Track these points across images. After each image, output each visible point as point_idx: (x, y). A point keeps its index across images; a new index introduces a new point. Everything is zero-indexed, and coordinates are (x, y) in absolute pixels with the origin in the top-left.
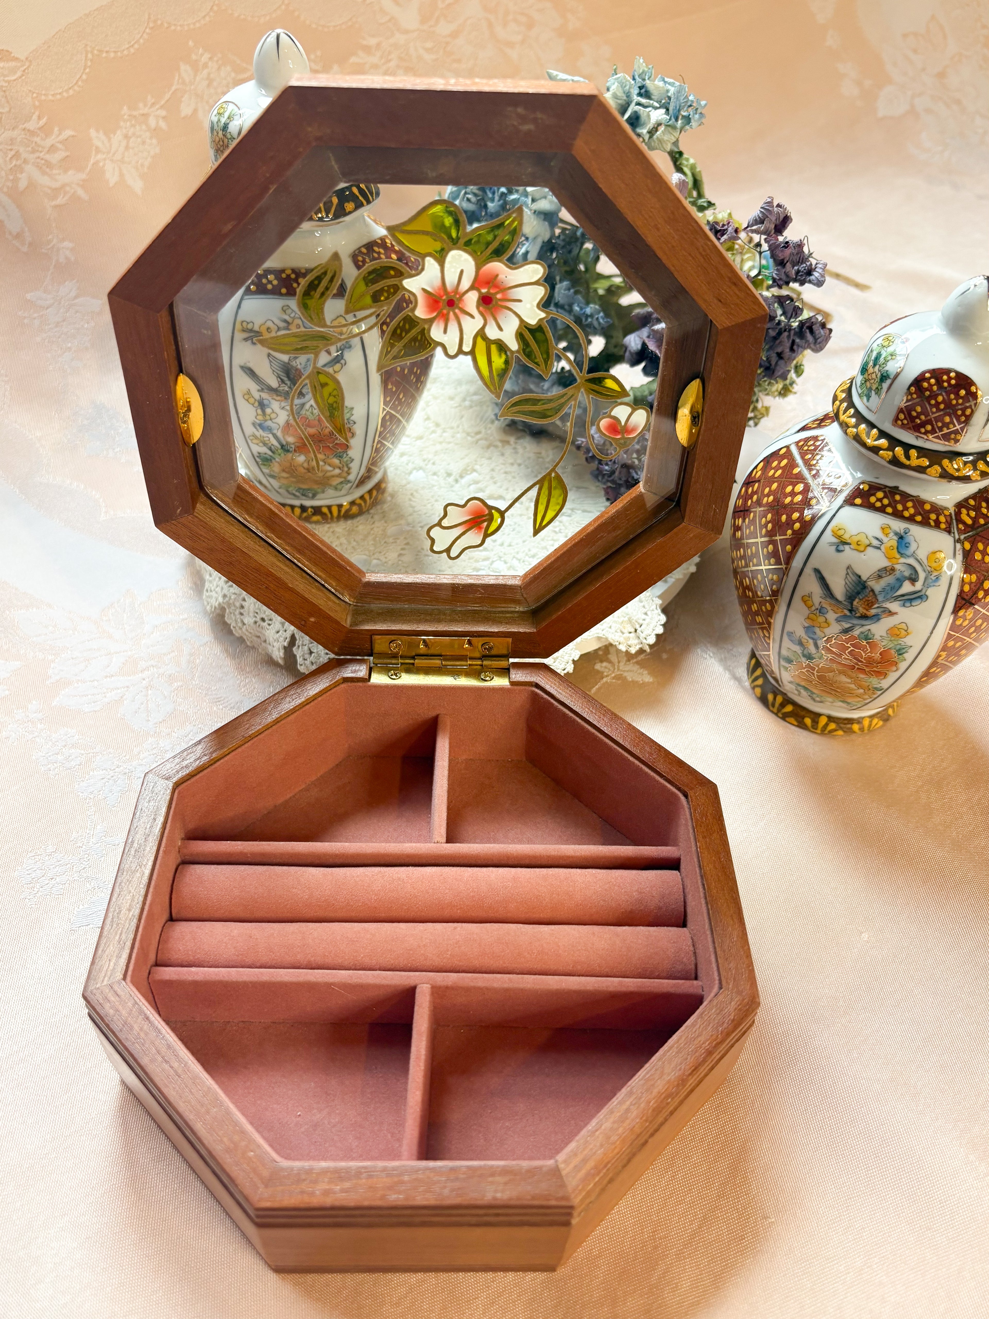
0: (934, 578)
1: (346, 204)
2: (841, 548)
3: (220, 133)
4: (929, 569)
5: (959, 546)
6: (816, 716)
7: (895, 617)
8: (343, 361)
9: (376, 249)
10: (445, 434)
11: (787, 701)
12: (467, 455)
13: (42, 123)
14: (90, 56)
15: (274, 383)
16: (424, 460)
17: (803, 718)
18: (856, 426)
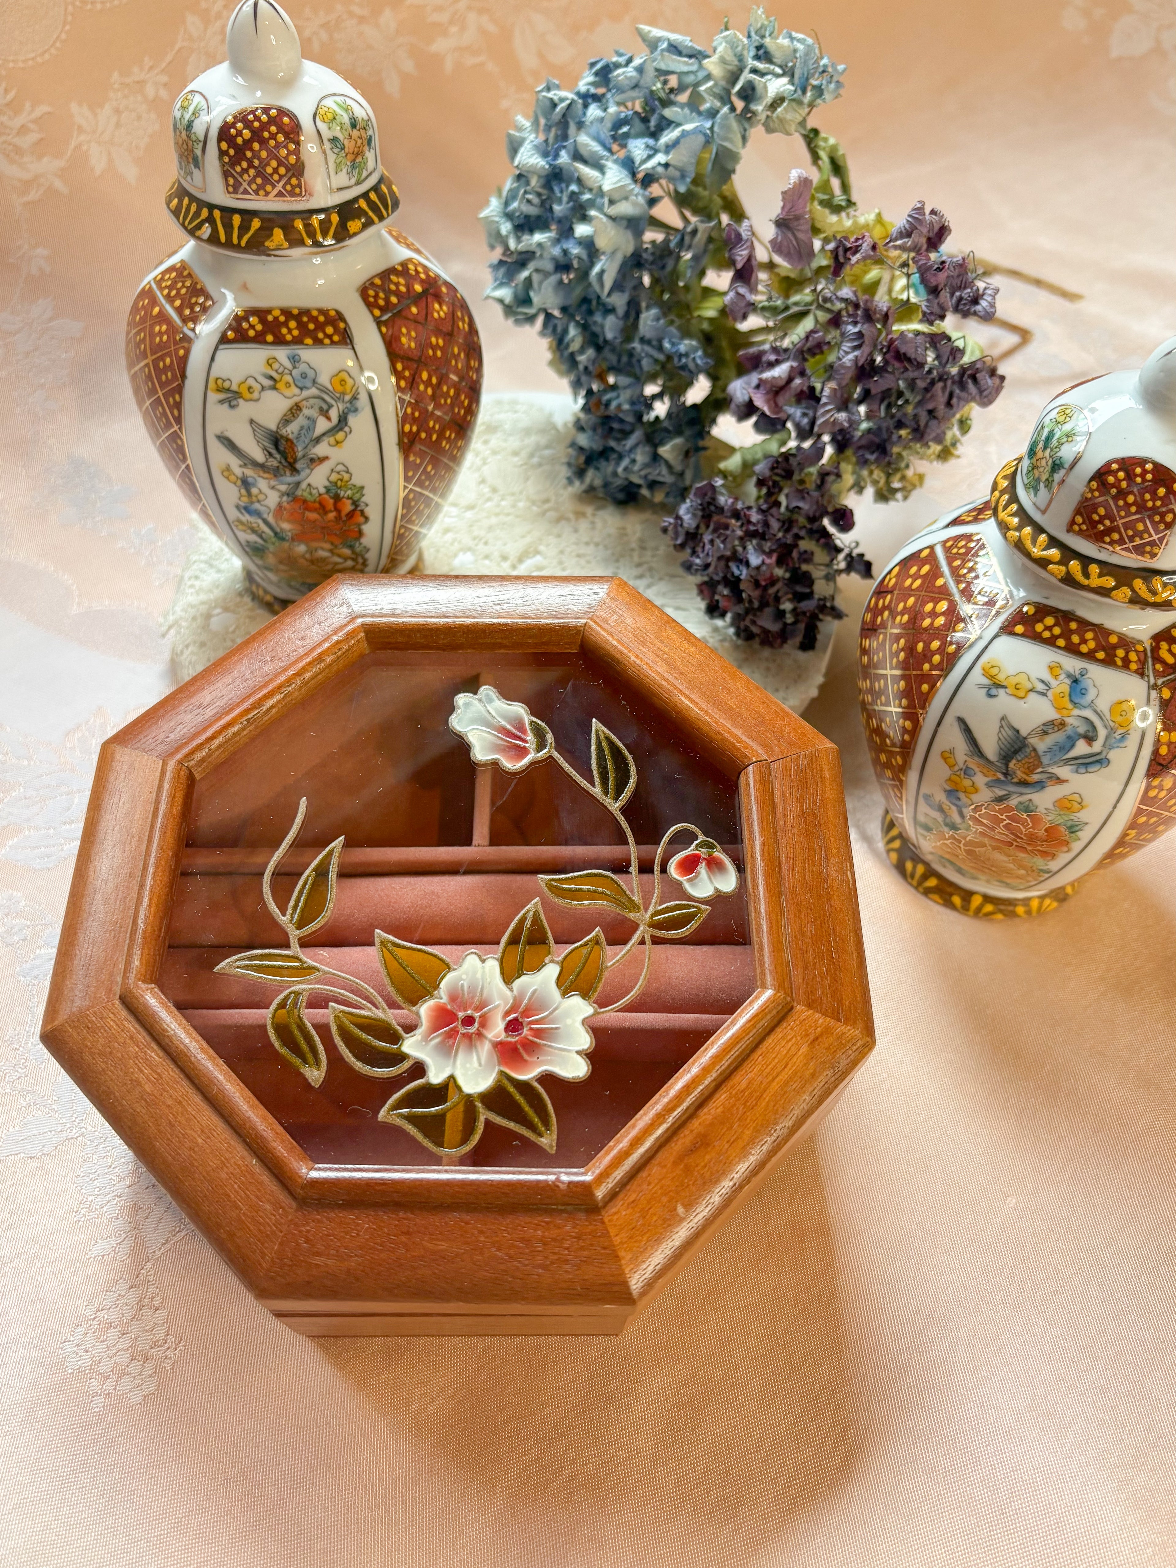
0: (1118, 737)
1: (349, 224)
2: (994, 691)
3: (184, 133)
4: (1112, 724)
5: (1154, 694)
6: (968, 895)
7: (1065, 785)
8: (347, 429)
9: (393, 278)
10: (503, 503)
11: (930, 872)
12: (529, 532)
13: (9, 97)
14: (70, 8)
15: (259, 455)
16: (474, 539)
17: (951, 895)
18: (1019, 528)
